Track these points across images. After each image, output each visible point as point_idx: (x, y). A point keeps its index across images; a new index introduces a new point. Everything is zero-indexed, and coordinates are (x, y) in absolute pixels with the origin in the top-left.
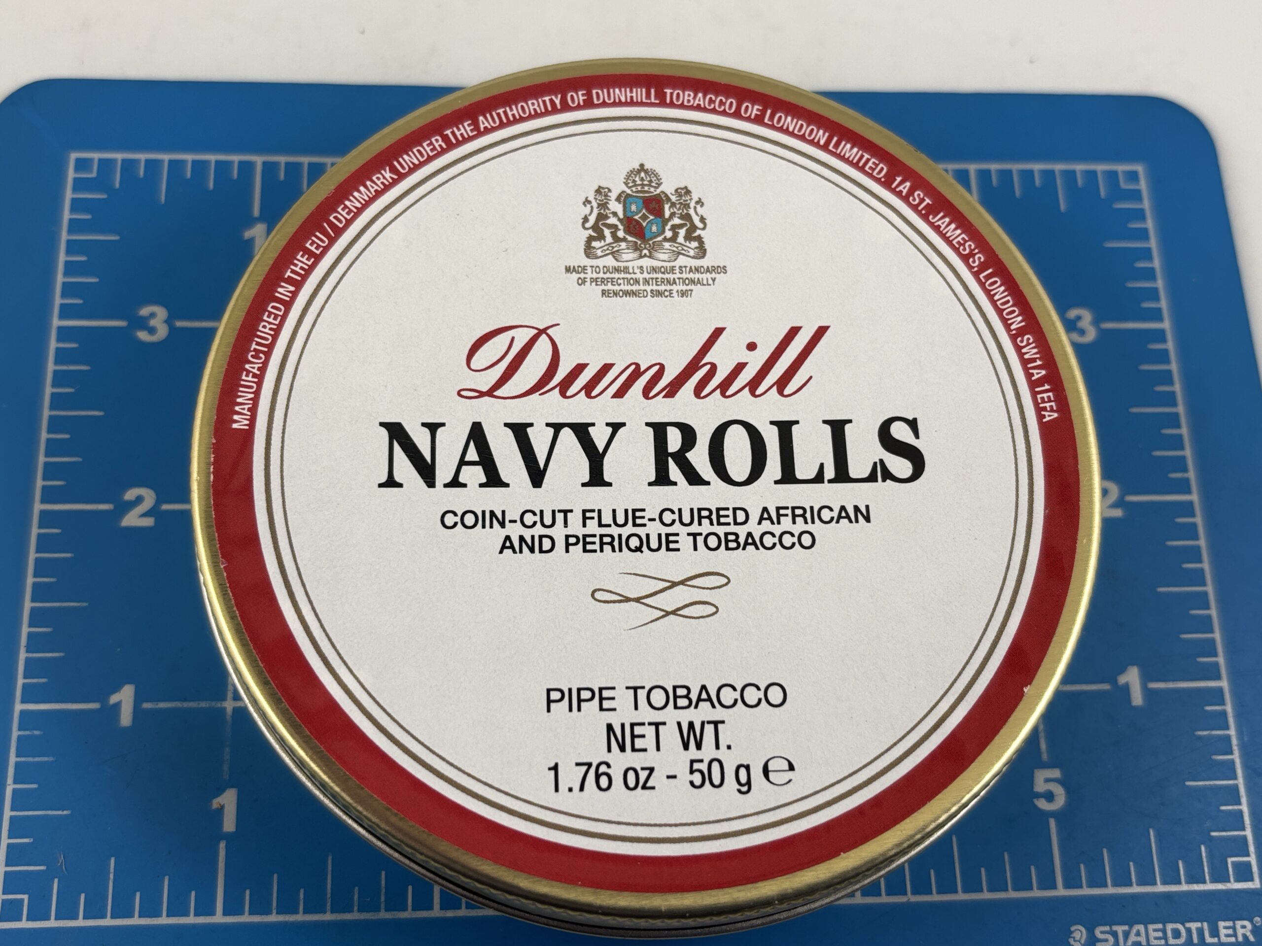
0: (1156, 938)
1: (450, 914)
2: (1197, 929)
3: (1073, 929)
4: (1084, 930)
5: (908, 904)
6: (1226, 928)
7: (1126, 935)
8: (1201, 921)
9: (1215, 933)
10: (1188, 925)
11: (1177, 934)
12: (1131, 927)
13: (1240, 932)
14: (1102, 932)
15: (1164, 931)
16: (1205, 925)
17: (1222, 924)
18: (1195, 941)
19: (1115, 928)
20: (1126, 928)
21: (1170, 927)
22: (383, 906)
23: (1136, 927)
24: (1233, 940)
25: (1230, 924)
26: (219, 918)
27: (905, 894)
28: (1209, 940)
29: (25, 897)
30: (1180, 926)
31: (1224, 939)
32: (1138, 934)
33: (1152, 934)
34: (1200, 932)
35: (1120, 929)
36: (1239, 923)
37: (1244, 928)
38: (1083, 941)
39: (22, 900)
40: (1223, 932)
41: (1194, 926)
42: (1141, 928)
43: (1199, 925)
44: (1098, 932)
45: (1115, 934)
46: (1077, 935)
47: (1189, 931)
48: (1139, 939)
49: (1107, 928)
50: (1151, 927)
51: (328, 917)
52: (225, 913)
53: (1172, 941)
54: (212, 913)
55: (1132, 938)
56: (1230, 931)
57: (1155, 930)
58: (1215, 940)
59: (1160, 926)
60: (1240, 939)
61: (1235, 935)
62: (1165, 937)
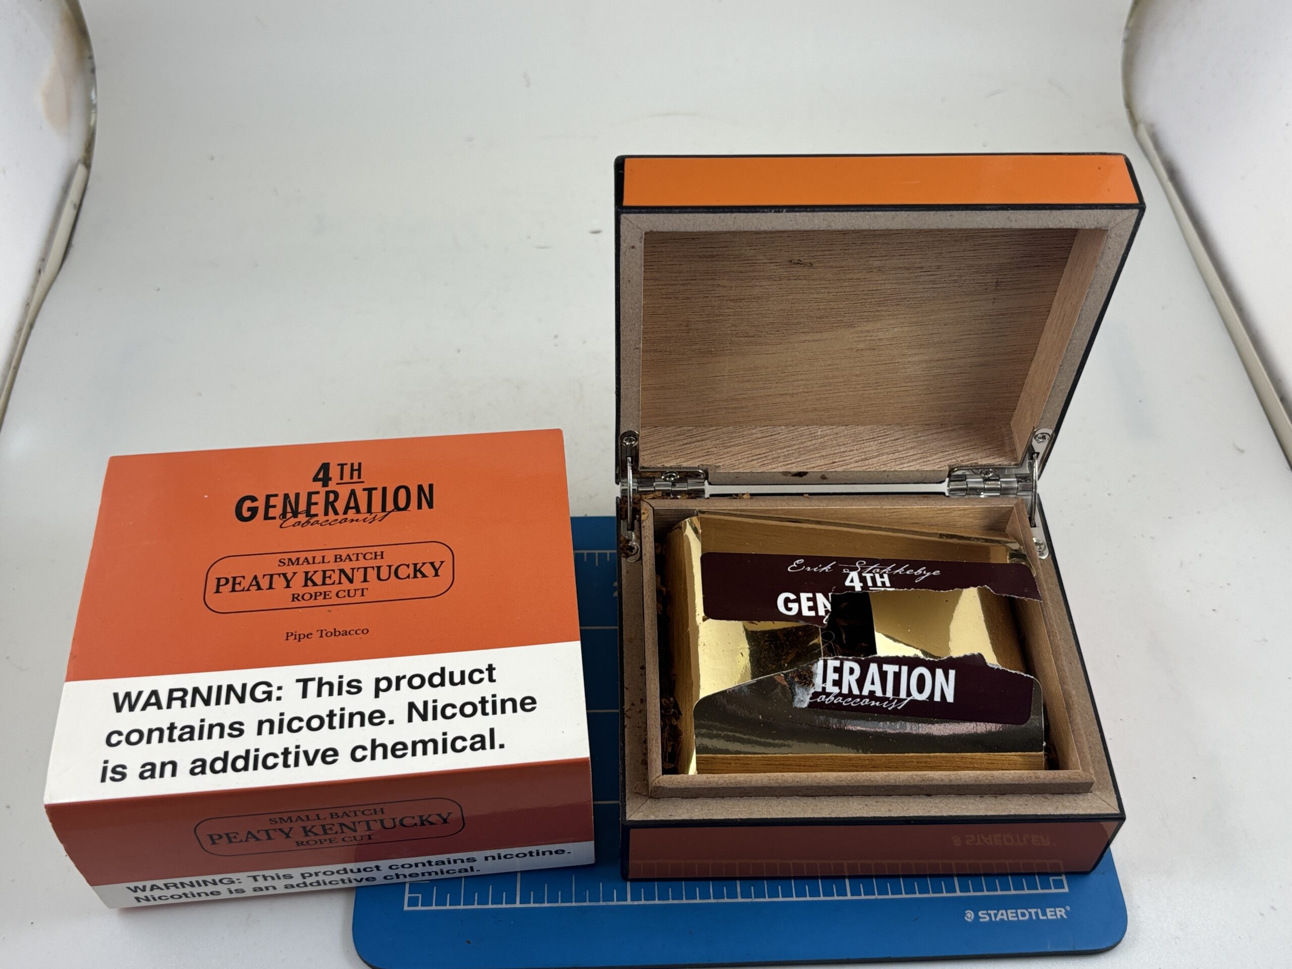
0: (1012, 917)
1: (636, 903)
2: (1035, 912)
3: (966, 912)
4: (971, 912)
5: (876, 900)
6: (1050, 911)
7: (996, 915)
8: (1037, 908)
9: (1044, 914)
10: (1029, 910)
11: (1023, 915)
12: (998, 911)
13: (1058, 914)
14: (983, 914)
15: (1017, 913)
16: (1039, 911)
17: (1048, 910)
18: (1034, 917)
19: (989, 912)
20: (996, 912)
21: (1019, 911)
22: (601, 899)
23: (1001, 912)
24: (1055, 917)
25: (1053, 909)
26: (518, 905)
27: (875, 895)
28: (1041, 917)
29: (420, 896)
30: (1025, 911)
31: (1050, 917)
32: (1002, 915)
33: (1010, 915)
34: (1037, 914)
35: (992, 912)
36: (1058, 910)
37: (1061, 912)
38: (972, 918)
39: (418, 897)
40: (1049, 914)
41: (1033, 911)
42: (1004, 912)
43: (1035, 910)
44: (980, 914)
45: (990, 915)
46: (969, 915)
47: (1030, 913)
48: (1002, 917)
49: (985, 912)
50: (1009, 911)
51: (574, 904)
52: (520, 903)
53: (1021, 918)
54: (515, 903)
55: (999, 917)
56: (1053, 913)
57: (1011, 913)
58: (1045, 918)
59: (1014, 911)
60: (1059, 917)
61: (1056, 915)
62: (1017, 916)
